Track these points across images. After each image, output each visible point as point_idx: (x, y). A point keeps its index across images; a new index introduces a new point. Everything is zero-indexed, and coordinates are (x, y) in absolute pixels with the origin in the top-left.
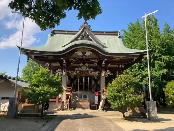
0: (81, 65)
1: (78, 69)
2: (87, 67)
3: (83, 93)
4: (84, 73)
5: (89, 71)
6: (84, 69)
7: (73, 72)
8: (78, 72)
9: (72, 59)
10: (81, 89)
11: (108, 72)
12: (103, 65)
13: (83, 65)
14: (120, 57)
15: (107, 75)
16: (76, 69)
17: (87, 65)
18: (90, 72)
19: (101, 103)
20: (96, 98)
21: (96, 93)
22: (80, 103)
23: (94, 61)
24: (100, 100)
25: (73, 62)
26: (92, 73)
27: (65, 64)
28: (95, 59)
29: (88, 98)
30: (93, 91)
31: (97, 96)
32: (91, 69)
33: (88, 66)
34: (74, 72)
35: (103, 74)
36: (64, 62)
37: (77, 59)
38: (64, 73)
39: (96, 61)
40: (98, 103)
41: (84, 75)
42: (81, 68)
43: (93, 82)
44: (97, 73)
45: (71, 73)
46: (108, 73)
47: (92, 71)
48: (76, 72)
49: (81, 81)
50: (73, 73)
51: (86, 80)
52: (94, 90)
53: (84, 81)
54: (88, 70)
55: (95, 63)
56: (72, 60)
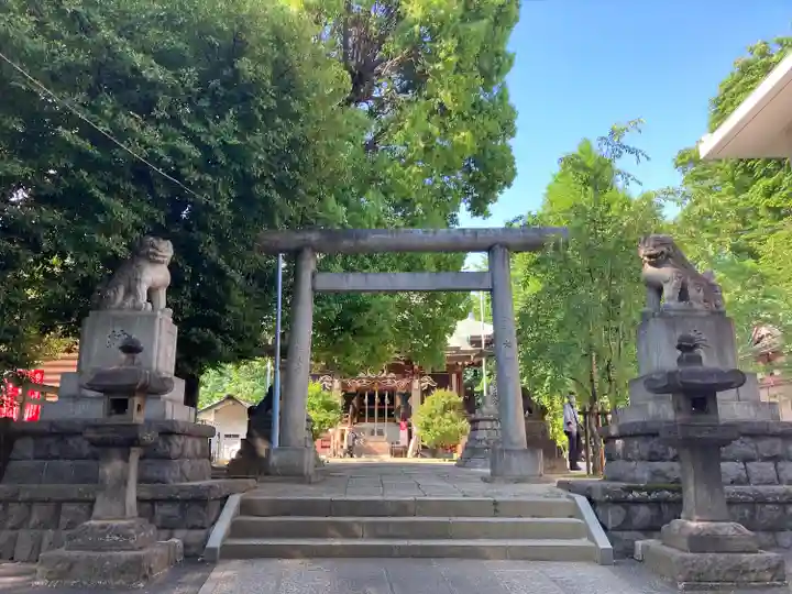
1: (364, 374)
3: (376, 425)
4: (376, 383)
5: (387, 379)
8: (365, 381)
10: (371, 418)
11: (426, 380)
15: (424, 386)
16: (361, 374)
18: (388, 381)
19: (412, 441)
20: (404, 434)
22: (371, 445)
24: (410, 437)
26: (393, 382)
29: (386, 435)
30: (398, 421)
33: (386, 367)
34: (356, 380)
35: (416, 384)
38: (337, 384)
41: (376, 388)
43: (398, 402)
44: (404, 382)
45: (349, 383)
46: (426, 382)
47: (394, 378)
48: (360, 382)
49: (372, 397)
50: (355, 385)
51: (382, 397)
53: (377, 400)
54: (386, 376)
55: (401, 361)
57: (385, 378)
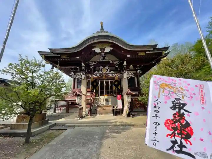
0: (101, 67)
1: (98, 72)
2: (107, 70)
3: (104, 97)
4: (104, 76)
5: (109, 74)
6: (104, 71)
7: (92, 75)
8: (98, 75)
9: (91, 63)
12: (125, 65)
13: (103, 68)
15: (129, 77)
16: (96, 72)
17: (107, 67)
20: (119, 102)
21: (119, 96)
23: (114, 63)
26: (113, 75)
27: (83, 67)
28: (115, 61)
29: (110, 102)
31: (120, 100)
32: (112, 72)
33: (109, 68)
34: (94, 75)
35: (125, 75)
36: (83, 64)
37: (97, 62)
38: (83, 77)
39: (116, 63)
40: (121, 108)
41: (104, 79)
42: (101, 71)
44: (118, 75)
45: (90, 76)
46: (130, 74)
47: (113, 73)
48: (96, 76)
49: (102, 83)
50: (93, 77)
51: (107, 83)
52: (115, 94)
53: (105, 84)
54: (109, 72)
55: (116, 65)
57: (108, 73)
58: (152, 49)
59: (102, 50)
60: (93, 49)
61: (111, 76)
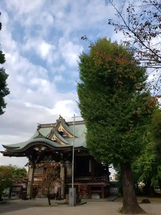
1: (43, 161)
2: (50, 159)
7: (38, 164)
11: (67, 162)
13: (47, 157)
14: (67, 150)
15: (66, 165)
16: (41, 161)
17: (50, 157)
18: (51, 164)
25: (39, 155)
26: (54, 164)
32: (54, 161)
35: (62, 165)
42: (45, 160)
45: (36, 165)
54: (51, 161)
56: (38, 154)
58: (70, 149)
59: (40, 148)
60: (34, 149)
61: (52, 165)
